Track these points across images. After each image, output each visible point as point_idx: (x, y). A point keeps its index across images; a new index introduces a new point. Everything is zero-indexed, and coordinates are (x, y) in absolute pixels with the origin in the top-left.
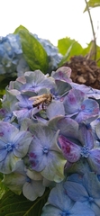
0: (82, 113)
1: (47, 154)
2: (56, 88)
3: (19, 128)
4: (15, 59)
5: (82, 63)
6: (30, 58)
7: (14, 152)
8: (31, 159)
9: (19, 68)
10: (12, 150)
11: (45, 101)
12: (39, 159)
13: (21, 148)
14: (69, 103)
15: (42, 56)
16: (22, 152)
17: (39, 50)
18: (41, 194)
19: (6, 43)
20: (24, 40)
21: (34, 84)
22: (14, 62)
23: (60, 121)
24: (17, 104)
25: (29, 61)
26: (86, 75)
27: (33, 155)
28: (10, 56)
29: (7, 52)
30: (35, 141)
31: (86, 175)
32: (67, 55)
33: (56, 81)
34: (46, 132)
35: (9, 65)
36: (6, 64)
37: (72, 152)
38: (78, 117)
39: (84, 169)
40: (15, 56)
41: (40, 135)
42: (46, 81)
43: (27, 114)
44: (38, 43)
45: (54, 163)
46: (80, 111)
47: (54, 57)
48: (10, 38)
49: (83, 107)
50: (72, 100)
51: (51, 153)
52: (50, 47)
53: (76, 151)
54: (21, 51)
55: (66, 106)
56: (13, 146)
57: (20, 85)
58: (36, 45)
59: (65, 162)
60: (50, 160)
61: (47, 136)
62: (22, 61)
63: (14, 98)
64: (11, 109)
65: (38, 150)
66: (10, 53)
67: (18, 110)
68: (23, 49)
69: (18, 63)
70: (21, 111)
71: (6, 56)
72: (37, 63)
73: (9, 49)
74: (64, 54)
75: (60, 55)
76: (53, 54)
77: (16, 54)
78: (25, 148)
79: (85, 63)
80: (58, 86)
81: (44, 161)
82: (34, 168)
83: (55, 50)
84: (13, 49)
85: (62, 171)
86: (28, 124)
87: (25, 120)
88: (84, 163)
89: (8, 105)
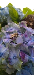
0: (30, 42)
1: (15, 58)
2: (20, 30)
3: (5, 46)
4: (7, 16)
5: (31, 18)
6: (12, 16)
7: (3, 57)
8: (9, 60)
9: (8, 20)
10: (2, 56)
11: (15, 36)
12: (12, 60)
13: (5, 55)
14: (25, 37)
15: (16, 15)
16: (5, 57)
17: (15, 13)
18: (13, 72)
19: (4, 10)
20: (10, 9)
21: (12, 28)
22: (6, 17)
23: (21, 45)
24: (4, 36)
25: (12, 17)
26: (33, 22)
27: (10, 59)
28: (5, 15)
29: (4, 13)
30: (11, 53)
31: (30, 67)
32: (26, 14)
33: (20, 27)
34: (15, 50)
35: (4, 19)
36: (3, 18)
37: (25, 59)
38: (28, 43)
39: (30, 65)
40: (7, 15)
41: (12, 50)
42: (16, 27)
43: (8, 41)
44: (15, 10)
45: (18, 62)
46: (29, 41)
47: (21, 15)
48: (5, 8)
49: (30, 39)
50: (26, 36)
51: (17, 58)
52: (20, 12)
53: (27, 58)
54: (9, 13)
55: (23, 38)
56: (2, 54)
57: (6, 28)
58: (14, 11)
59: (22, 62)
60: (16, 61)
61: (15, 51)
62: (9, 17)
63: (3, 34)
64: (3, 38)
65: (12, 56)
66: (5, 14)
67: (5, 39)
68: (10, 12)
69: (8, 18)
70: (6, 40)
71: (3, 15)
72: (15, 18)
73: (5, 12)
74: (25, 14)
75: (23, 14)
76: (21, 14)
77: (7, 14)
78: (7, 56)
79: (32, 18)
80: (21, 29)
81: (14, 61)
82: (10, 64)
83: (21, 13)
84: (6, 12)
85: (21, 67)
86: (8, 46)
87: (7, 44)
88: (30, 62)
89: (2, 36)
